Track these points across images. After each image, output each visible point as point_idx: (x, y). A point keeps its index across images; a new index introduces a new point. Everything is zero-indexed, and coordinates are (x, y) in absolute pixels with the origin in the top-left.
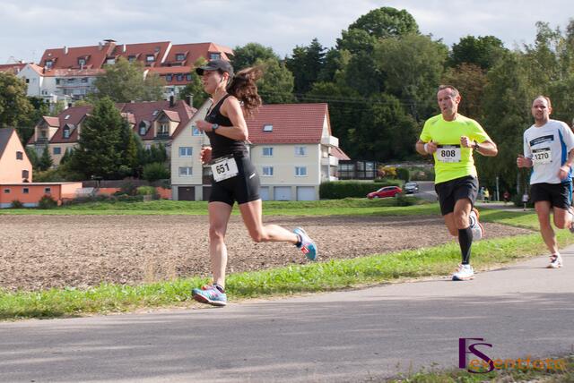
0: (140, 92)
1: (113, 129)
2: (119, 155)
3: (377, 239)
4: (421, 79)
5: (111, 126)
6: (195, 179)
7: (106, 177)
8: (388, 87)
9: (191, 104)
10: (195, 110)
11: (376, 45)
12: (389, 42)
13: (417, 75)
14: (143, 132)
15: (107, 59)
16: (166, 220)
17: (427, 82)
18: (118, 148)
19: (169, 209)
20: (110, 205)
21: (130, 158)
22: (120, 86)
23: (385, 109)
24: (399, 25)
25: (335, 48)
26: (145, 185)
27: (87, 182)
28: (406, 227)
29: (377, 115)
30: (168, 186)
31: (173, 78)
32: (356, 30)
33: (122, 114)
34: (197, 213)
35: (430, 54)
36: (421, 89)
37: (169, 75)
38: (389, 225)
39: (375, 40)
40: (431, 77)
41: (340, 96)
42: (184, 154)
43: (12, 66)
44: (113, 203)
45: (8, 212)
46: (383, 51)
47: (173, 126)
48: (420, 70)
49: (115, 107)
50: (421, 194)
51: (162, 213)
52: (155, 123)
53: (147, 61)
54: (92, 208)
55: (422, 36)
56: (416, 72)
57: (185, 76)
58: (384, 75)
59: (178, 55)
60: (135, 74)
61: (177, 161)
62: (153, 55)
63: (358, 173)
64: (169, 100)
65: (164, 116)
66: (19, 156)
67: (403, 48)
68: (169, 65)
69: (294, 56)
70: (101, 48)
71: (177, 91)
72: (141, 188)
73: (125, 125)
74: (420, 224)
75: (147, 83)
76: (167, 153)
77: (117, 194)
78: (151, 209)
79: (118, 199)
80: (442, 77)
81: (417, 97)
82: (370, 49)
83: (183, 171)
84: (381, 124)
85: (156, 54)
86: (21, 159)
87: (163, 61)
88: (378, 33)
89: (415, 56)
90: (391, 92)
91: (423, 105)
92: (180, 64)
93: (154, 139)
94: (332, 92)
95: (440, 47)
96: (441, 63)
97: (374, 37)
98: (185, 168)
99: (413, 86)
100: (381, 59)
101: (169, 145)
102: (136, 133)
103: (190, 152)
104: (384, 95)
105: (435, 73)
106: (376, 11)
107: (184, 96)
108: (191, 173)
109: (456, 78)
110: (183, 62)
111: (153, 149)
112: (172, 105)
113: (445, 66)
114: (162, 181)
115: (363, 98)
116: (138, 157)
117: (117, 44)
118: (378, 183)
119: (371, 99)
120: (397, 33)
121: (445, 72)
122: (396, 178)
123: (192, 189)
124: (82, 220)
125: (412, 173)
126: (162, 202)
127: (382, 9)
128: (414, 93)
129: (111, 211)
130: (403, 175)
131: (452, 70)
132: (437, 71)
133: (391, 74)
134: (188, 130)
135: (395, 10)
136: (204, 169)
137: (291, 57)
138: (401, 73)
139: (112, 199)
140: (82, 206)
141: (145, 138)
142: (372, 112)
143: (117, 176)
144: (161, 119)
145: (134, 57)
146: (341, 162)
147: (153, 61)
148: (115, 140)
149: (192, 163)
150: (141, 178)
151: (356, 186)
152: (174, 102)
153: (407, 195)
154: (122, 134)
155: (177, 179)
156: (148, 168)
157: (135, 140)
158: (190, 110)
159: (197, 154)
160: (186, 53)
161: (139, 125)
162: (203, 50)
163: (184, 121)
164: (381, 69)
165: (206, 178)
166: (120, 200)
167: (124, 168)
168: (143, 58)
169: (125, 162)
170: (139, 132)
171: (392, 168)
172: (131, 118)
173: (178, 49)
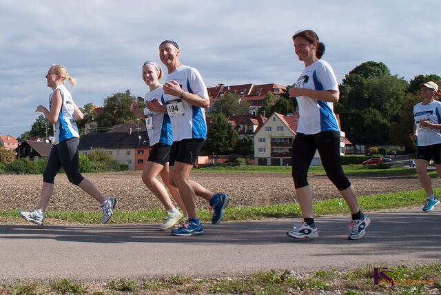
0: (237, 110)
1: (224, 129)
2: (227, 142)
3: (370, 186)
4: (392, 99)
5: (223, 127)
6: (267, 154)
7: (221, 154)
8: (372, 105)
9: (264, 115)
10: (266, 119)
11: (365, 82)
12: (373, 80)
13: (389, 97)
14: (239, 131)
15: (220, 93)
16: (253, 175)
17: (395, 101)
18: (227, 139)
19: (253, 170)
20: (223, 168)
21: (233, 144)
22: (227, 107)
23: (371, 116)
24: (378, 71)
25: (342, 84)
26: (241, 157)
27: (211, 156)
29: (366, 120)
30: (253, 158)
31: (255, 103)
32: (354, 75)
33: (229, 121)
34: (268, 172)
35: (397, 86)
36: (392, 105)
37: (252, 101)
39: (364, 79)
40: (397, 99)
41: (345, 110)
42: (261, 141)
44: (224, 166)
46: (369, 84)
47: (255, 127)
48: (391, 94)
49: (225, 119)
50: (394, 162)
51: (250, 172)
52: (246, 126)
53: (240, 94)
54: (213, 169)
55: (392, 76)
57: (260, 101)
58: (370, 99)
59: (256, 90)
60: (235, 101)
61: (257, 145)
62: (243, 91)
63: (356, 151)
64: (252, 114)
65: (251, 121)
67: (381, 83)
68: (252, 96)
70: (217, 88)
71: (256, 108)
72: (239, 159)
73: (230, 127)
75: (241, 105)
76: (253, 141)
77: (226, 162)
78: (244, 170)
79: (226, 164)
80: (404, 98)
81: (389, 110)
82: (361, 84)
83: (261, 150)
85: (245, 90)
87: (249, 94)
88: (366, 76)
89: (388, 88)
90: (373, 107)
91: (395, 113)
92: (258, 95)
93: (245, 134)
94: (342, 108)
95: (403, 82)
96: (404, 90)
99: (387, 104)
100: (367, 89)
101: (253, 137)
103: (264, 140)
104: (370, 109)
105: (400, 96)
106: (365, 64)
107: (260, 112)
108: (265, 151)
109: (413, 98)
110: (260, 94)
111: (245, 140)
112: (254, 117)
113: (406, 92)
114: (250, 155)
115: (358, 111)
116: (237, 143)
117: (225, 86)
118: (368, 157)
119: (363, 112)
120: (377, 75)
121: (406, 95)
122: (378, 153)
123: (265, 159)
124: (208, 175)
125: (387, 151)
126: (249, 166)
128: (388, 107)
129: (223, 171)
130: (382, 152)
131: (410, 94)
133: (374, 98)
134: (263, 128)
135: (375, 63)
136: (272, 149)
138: (380, 96)
140: (208, 168)
141: (240, 133)
142: (363, 118)
143: (226, 153)
144: (249, 123)
145: (234, 92)
146: (346, 145)
147: (244, 94)
149: (265, 146)
150: (239, 154)
151: (356, 158)
152: (256, 114)
153: (385, 163)
154: (228, 132)
155: (258, 154)
156: (242, 149)
157: (235, 134)
158: (264, 118)
159: (268, 142)
160: (261, 89)
161: (238, 127)
162: (269, 87)
163: (261, 124)
164: (368, 95)
165: (273, 154)
166: (228, 165)
167: (230, 149)
168: (238, 93)
169: (230, 146)
170: (237, 131)
171: (376, 148)
172: (233, 123)
173: (257, 87)
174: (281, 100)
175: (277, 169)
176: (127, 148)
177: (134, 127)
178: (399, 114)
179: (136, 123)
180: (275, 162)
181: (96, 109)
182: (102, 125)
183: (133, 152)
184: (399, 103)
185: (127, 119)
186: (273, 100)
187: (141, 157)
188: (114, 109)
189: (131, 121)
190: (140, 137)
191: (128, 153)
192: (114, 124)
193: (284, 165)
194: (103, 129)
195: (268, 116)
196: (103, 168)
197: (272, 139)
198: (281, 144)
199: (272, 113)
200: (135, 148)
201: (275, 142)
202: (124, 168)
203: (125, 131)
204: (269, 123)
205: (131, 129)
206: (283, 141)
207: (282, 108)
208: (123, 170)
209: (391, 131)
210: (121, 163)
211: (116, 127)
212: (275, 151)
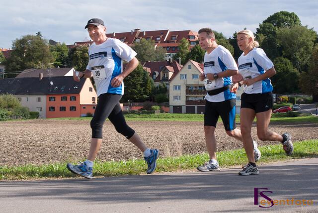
0: (152, 57)
1: (139, 76)
2: (142, 89)
4: (302, 50)
5: (138, 74)
6: (182, 102)
7: (136, 101)
8: (284, 54)
9: (180, 62)
10: (182, 66)
11: (278, 31)
12: (284, 30)
13: (299, 47)
14: (154, 78)
15: (136, 39)
16: (167, 123)
17: (305, 51)
18: (142, 86)
19: (168, 118)
20: (137, 115)
21: (148, 91)
22: (142, 53)
23: (282, 66)
24: (290, 21)
25: (256, 33)
26: (155, 105)
27: (126, 104)
28: (294, 128)
29: (278, 69)
30: (168, 105)
31: (171, 49)
32: (267, 24)
33: (144, 68)
34: (183, 120)
35: (307, 36)
36: (302, 55)
37: (168, 47)
38: (285, 127)
39: (277, 29)
40: (307, 49)
42: (176, 89)
43: (86, 42)
44: (139, 114)
45: (85, 119)
46: (281, 34)
47: (171, 74)
48: (302, 44)
51: (165, 120)
52: (161, 73)
53: (156, 40)
54: (128, 117)
55: (303, 27)
56: (299, 46)
57: (176, 48)
58: (282, 48)
59: (172, 37)
60: (150, 47)
61: (172, 93)
62: (159, 37)
64: (168, 60)
65: (166, 69)
66: (91, 89)
67: (292, 33)
68: (168, 42)
69: (234, 37)
70: (132, 34)
71: (172, 56)
72: (153, 107)
73: (145, 74)
74: (302, 127)
75: (156, 52)
76: (168, 89)
77: (141, 110)
78: (159, 118)
79: (141, 112)
80: (313, 49)
81: (299, 59)
82: (274, 33)
83: (176, 97)
84: (280, 73)
85: (161, 36)
86: (92, 91)
87: (165, 40)
88: (279, 25)
89: (299, 38)
90: (285, 57)
91: (303, 64)
92: (174, 42)
93: (160, 81)
95: (312, 32)
96: (313, 41)
97: (276, 27)
98: (177, 96)
99: (297, 54)
100: (280, 39)
101: (168, 84)
102: (151, 78)
103: (179, 87)
104: (282, 58)
105: (309, 47)
106: (278, 13)
107: (176, 58)
108: (180, 99)
110: (176, 41)
111: (160, 87)
112: (169, 64)
113: (315, 42)
114: (165, 103)
116: (152, 90)
117: (141, 31)
118: (279, 105)
120: (288, 25)
121: (314, 46)
122: (288, 102)
123: (180, 107)
125: (297, 99)
126: (165, 114)
127: (281, 12)
128: (298, 57)
129: (138, 119)
130: (292, 101)
132: (311, 45)
133: (286, 47)
134: (178, 76)
135: (287, 13)
136: (186, 97)
137: (232, 38)
138: (291, 46)
139: (139, 112)
141: (158, 79)
143: (141, 100)
144: (164, 71)
145: (150, 38)
147: (160, 40)
148: (140, 81)
149: (180, 94)
150: (155, 102)
152: (171, 61)
153: (295, 111)
154: (144, 79)
155: (173, 102)
156: (157, 97)
157: (150, 81)
158: (179, 66)
159: (183, 89)
160: (177, 36)
161: (153, 74)
162: (186, 34)
163: (176, 72)
164: (280, 44)
165: (188, 102)
166: (143, 113)
167: (145, 96)
168: (155, 38)
169: (145, 93)
170: (153, 78)
171: (285, 97)
172: (148, 70)
173: (173, 33)
174: (197, 47)
175: (192, 117)
176: (37, 94)
177: (45, 72)
178: (308, 64)
179: (48, 67)
180: (190, 110)
181: (3, 52)
182: (10, 69)
183: (44, 98)
184: (308, 53)
185: (38, 64)
186: (188, 47)
187: (52, 104)
188: (23, 52)
189: (43, 66)
190: (52, 83)
191: (39, 100)
192: (23, 68)
193: (199, 112)
194: (11, 73)
195: (184, 63)
196: (11, 116)
197: (188, 87)
198: (196, 92)
199: (187, 60)
200: (46, 94)
201: (189, 90)
202: (34, 115)
203: (35, 76)
204: (184, 70)
205: (42, 75)
206: (197, 89)
207: (197, 56)
208: (34, 118)
209: (300, 80)
210: (30, 111)
211: (25, 71)
212: (190, 99)
